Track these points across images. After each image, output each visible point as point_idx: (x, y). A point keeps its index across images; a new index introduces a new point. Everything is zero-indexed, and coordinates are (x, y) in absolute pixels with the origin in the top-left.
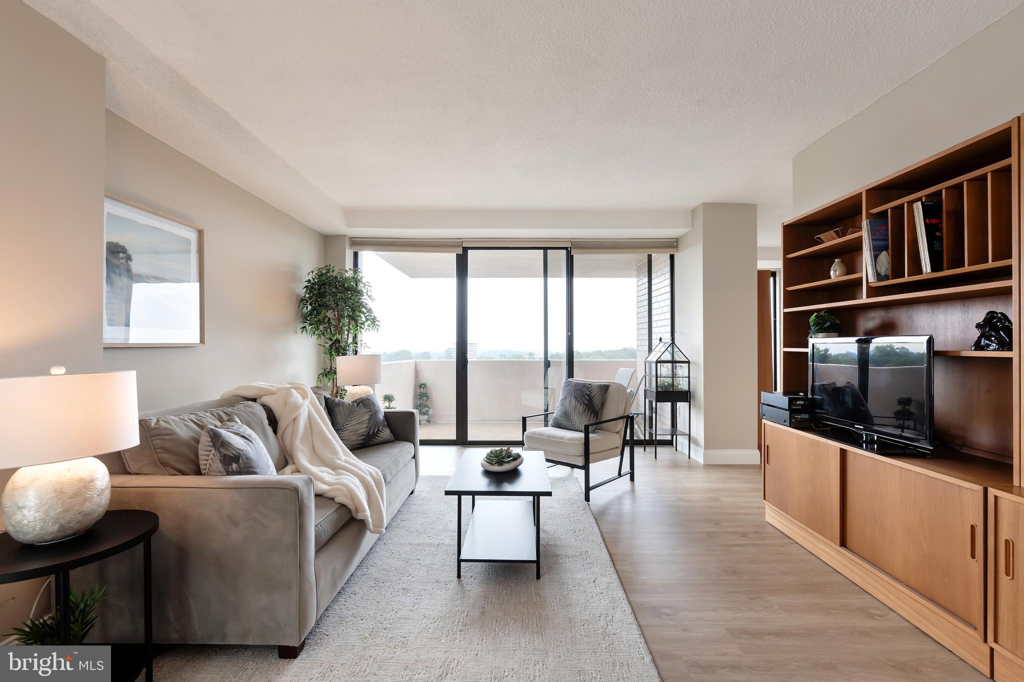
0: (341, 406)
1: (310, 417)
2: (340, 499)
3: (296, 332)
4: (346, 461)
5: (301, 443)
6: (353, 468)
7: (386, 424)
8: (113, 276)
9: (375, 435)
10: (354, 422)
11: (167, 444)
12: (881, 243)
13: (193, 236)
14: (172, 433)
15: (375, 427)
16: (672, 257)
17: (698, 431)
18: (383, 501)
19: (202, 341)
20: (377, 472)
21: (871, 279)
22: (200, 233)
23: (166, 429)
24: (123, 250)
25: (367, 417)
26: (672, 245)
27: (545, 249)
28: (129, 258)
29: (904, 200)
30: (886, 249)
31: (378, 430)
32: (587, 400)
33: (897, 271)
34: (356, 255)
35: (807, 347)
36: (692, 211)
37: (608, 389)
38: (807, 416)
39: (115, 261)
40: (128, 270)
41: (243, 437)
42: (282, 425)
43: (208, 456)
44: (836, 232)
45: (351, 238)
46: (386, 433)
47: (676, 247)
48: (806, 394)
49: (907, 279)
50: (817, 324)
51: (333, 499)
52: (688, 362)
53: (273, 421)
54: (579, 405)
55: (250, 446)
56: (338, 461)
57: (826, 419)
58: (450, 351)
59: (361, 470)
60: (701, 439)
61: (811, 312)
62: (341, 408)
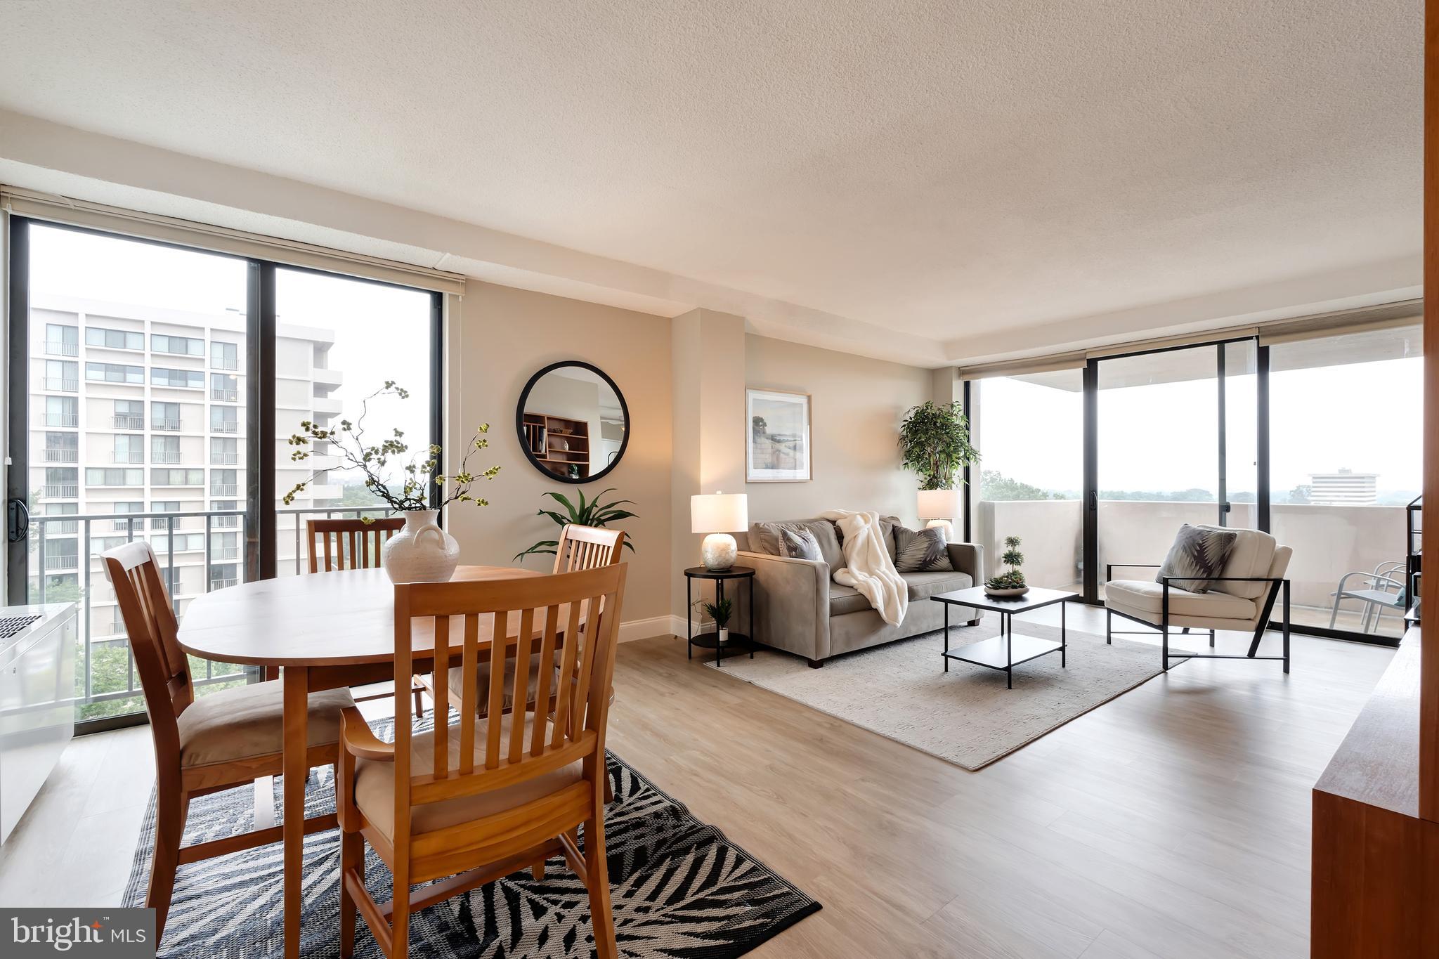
0: (904, 534)
1: (868, 539)
2: (861, 590)
3: (898, 468)
4: (884, 573)
5: (858, 554)
6: (884, 576)
7: (946, 554)
8: (756, 437)
9: (932, 562)
10: (913, 548)
11: (767, 538)
13: (804, 401)
14: (770, 532)
15: (933, 554)
18: (902, 604)
19: (811, 478)
20: (902, 583)
22: (809, 398)
23: (767, 529)
24: (762, 420)
25: (926, 545)
27: (1221, 344)
28: (765, 425)
31: (936, 558)
32: (1198, 551)
34: (967, 385)
37: (1233, 539)
39: (757, 428)
40: (764, 433)
41: (804, 539)
42: (845, 541)
43: (783, 547)
45: (959, 368)
46: (945, 562)
51: (856, 590)
53: (840, 537)
54: (1186, 556)
55: (805, 544)
56: (877, 571)
58: (1301, 492)
59: (890, 580)
62: (904, 535)
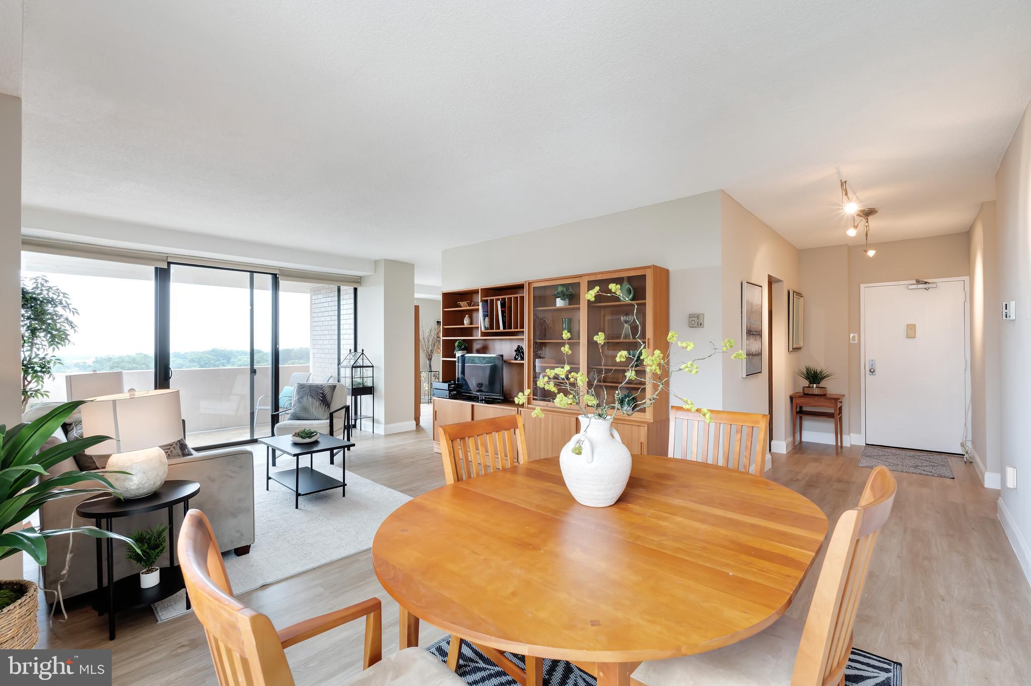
12: (486, 313)
16: (356, 290)
17: (380, 414)
21: (483, 329)
26: (356, 283)
27: (252, 272)
29: (494, 298)
30: (488, 316)
32: (322, 397)
33: (491, 327)
35: (455, 358)
36: (375, 261)
37: (335, 389)
38: (455, 392)
44: (468, 303)
47: (360, 283)
48: (455, 382)
49: (494, 331)
50: (459, 346)
52: (373, 367)
54: (315, 401)
57: (464, 392)
60: (382, 419)
61: (457, 340)
